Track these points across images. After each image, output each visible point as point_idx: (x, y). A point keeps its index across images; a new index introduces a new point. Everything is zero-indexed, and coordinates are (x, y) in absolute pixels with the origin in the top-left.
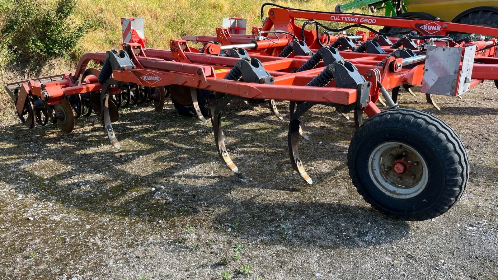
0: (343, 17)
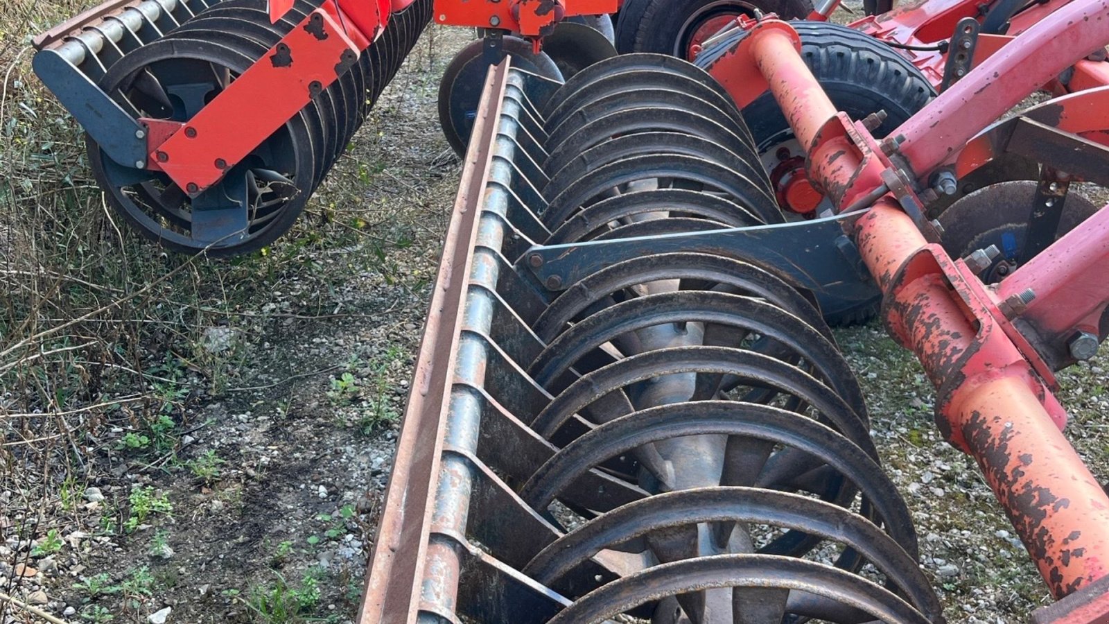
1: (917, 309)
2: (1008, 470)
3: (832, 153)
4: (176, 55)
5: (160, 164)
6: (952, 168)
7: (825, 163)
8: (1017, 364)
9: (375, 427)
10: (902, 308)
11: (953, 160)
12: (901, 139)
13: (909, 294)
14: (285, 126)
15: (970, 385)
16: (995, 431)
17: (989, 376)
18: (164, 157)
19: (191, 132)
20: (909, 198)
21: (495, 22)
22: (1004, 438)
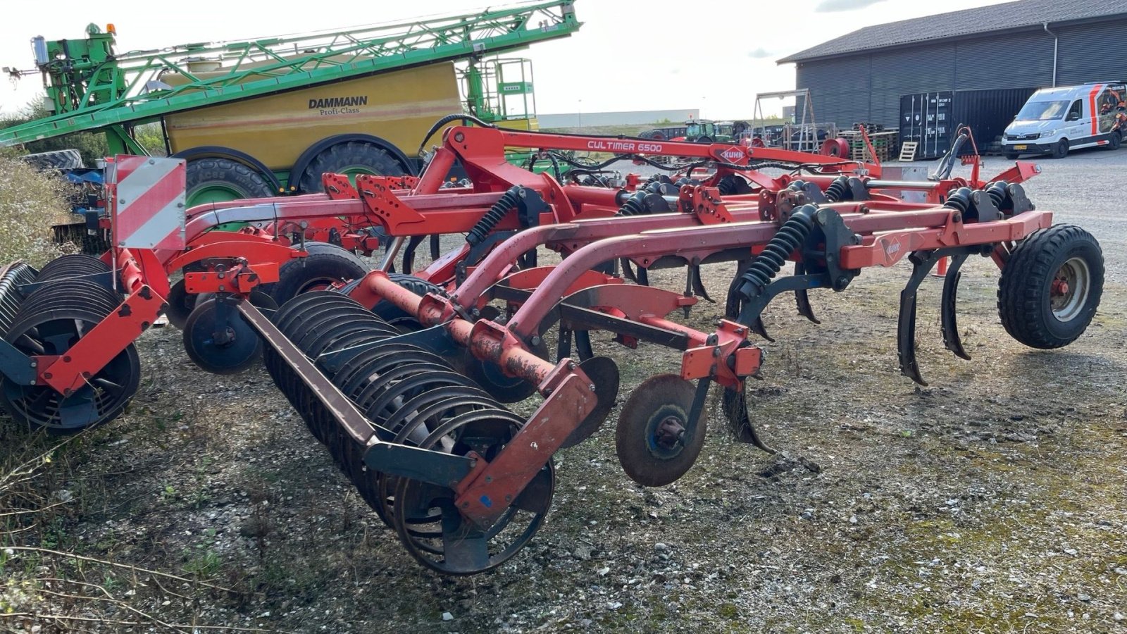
0: (610, 144)
1: (481, 342)
2: (523, 366)
3: (428, 309)
4: (55, 318)
5: (47, 380)
6: (476, 307)
7: (426, 313)
8: (517, 344)
9: (200, 505)
10: (475, 344)
11: (476, 303)
12: (456, 296)
13: (477, 338)
14: (124, 351)
15: (506, 351)
16: (516, 359)
17: (510, 348)
18: (49, 376)
19: (67, 359)
20: (465, 315)
21: (222, 289)
22: (519, 359)
